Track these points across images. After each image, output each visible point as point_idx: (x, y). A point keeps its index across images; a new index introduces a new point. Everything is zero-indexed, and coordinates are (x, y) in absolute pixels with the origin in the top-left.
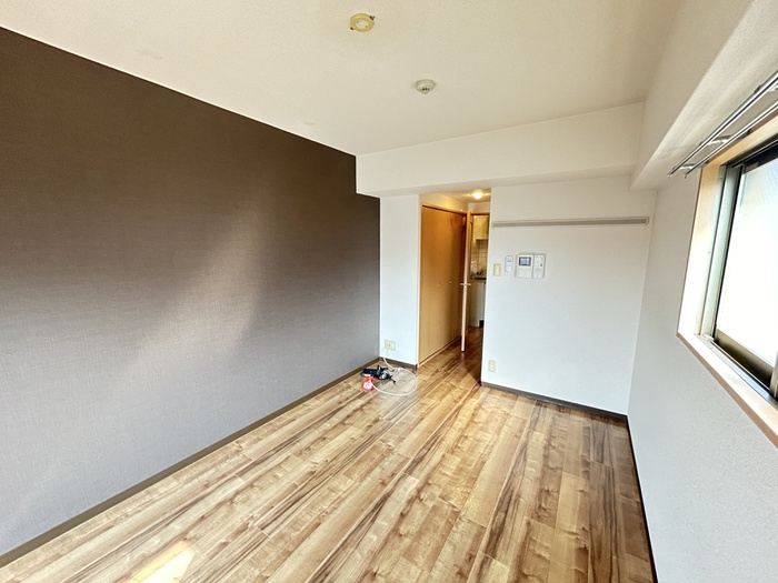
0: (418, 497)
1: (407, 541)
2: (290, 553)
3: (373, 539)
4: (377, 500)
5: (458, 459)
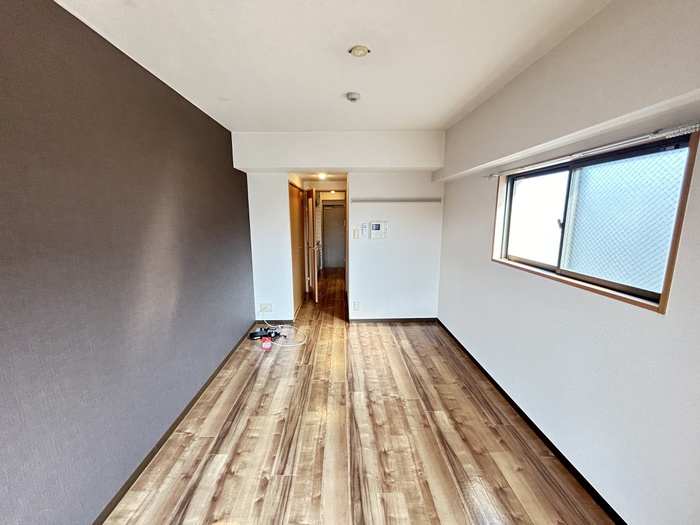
0: (371, 401)
1: (386, 426)
2: (321, 474)
3: (366, 436)
4: (348, 414)
5: (374, 371)
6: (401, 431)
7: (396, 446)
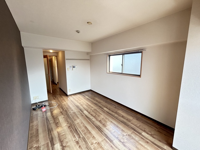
0: (89, 112)
1: (96, 116)
2: (90, 132)
3: (94, 119)
4: (86, 117)
5: (84, 105)
6: (100, 115)
7: (101, 118)
